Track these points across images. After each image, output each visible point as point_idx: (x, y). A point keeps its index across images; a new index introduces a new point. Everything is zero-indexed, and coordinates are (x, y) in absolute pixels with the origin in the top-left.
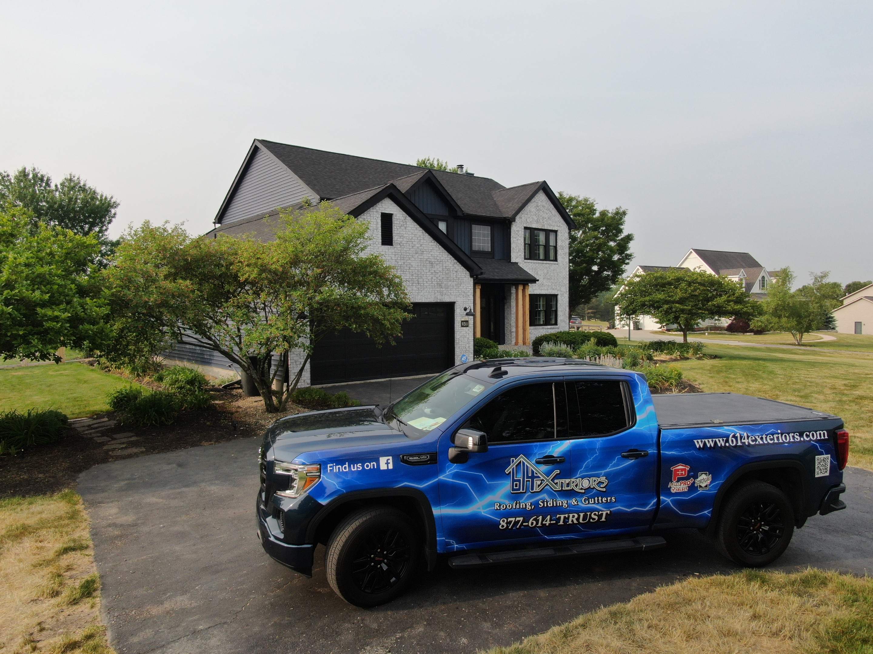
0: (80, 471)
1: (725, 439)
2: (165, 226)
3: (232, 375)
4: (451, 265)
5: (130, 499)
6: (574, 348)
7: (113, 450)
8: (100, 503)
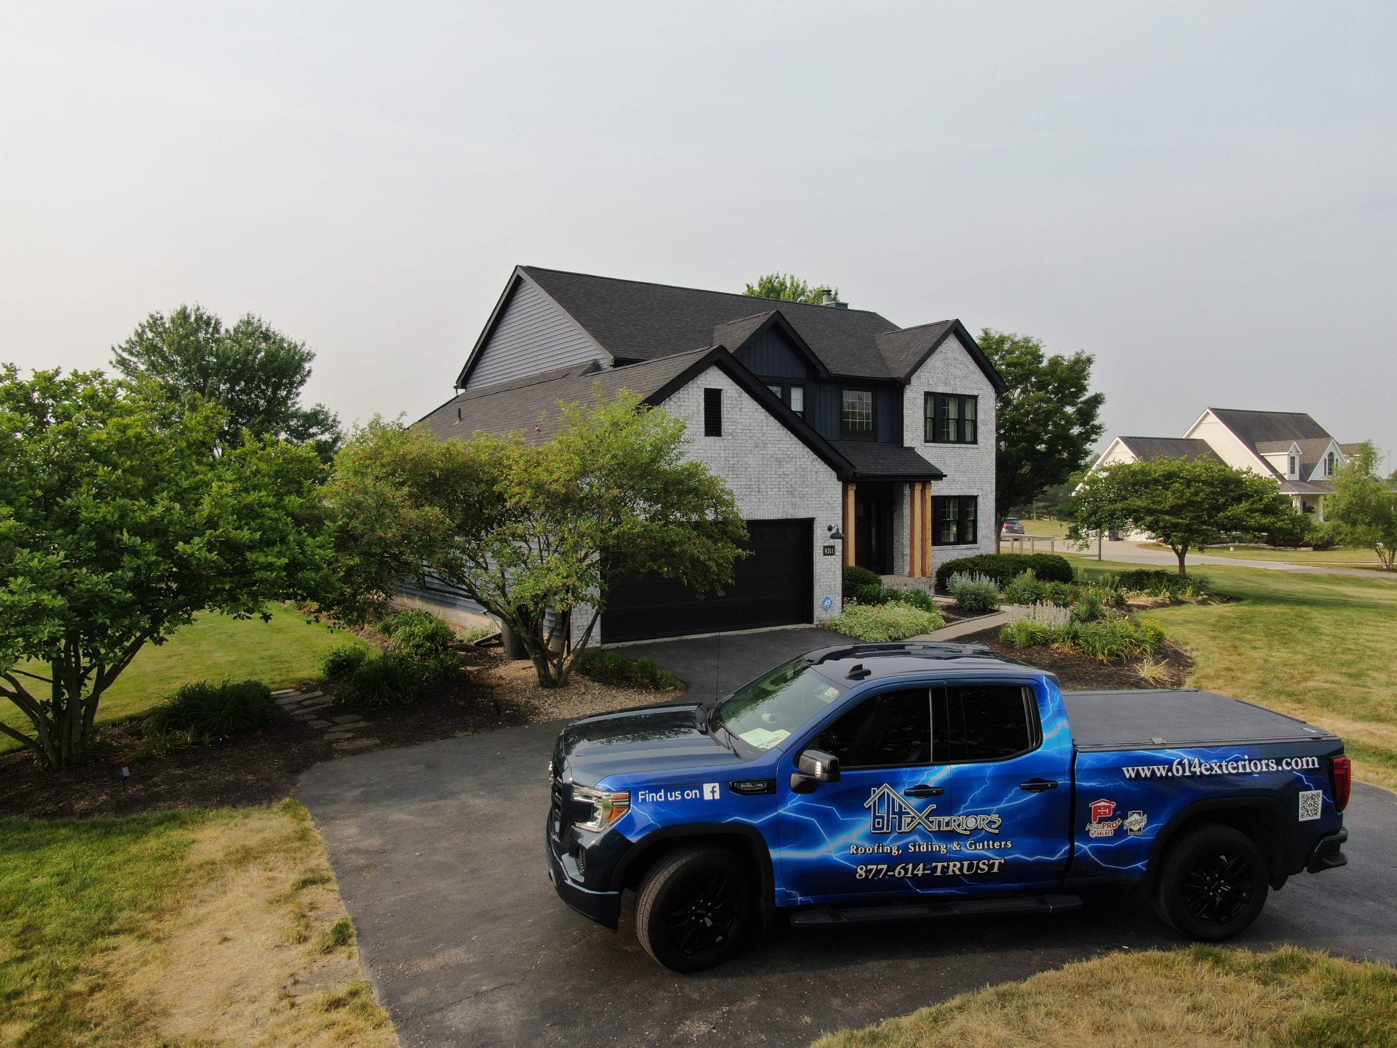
0: (299, 771)
1: (1167, 767)
2: (401, 421)
3: (488, 625)
4: (808, 463)
5: (371, 814)
6: (1001, 582)
7: (338, 741)
8: (333, 818)
